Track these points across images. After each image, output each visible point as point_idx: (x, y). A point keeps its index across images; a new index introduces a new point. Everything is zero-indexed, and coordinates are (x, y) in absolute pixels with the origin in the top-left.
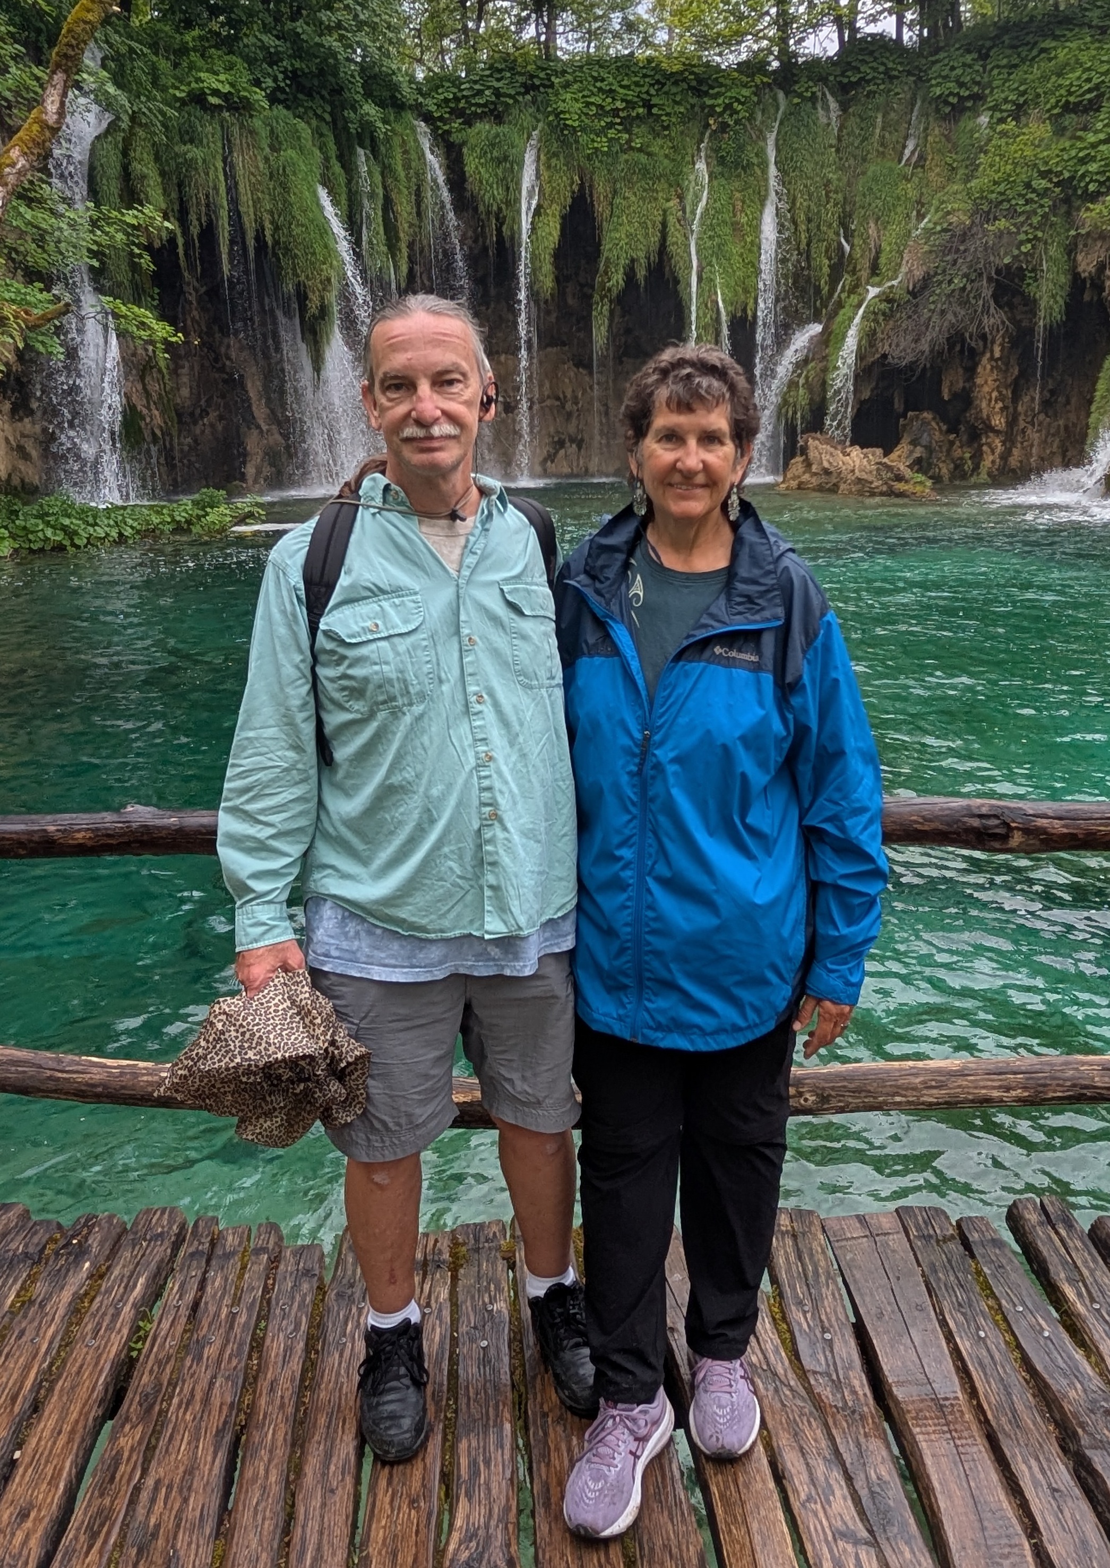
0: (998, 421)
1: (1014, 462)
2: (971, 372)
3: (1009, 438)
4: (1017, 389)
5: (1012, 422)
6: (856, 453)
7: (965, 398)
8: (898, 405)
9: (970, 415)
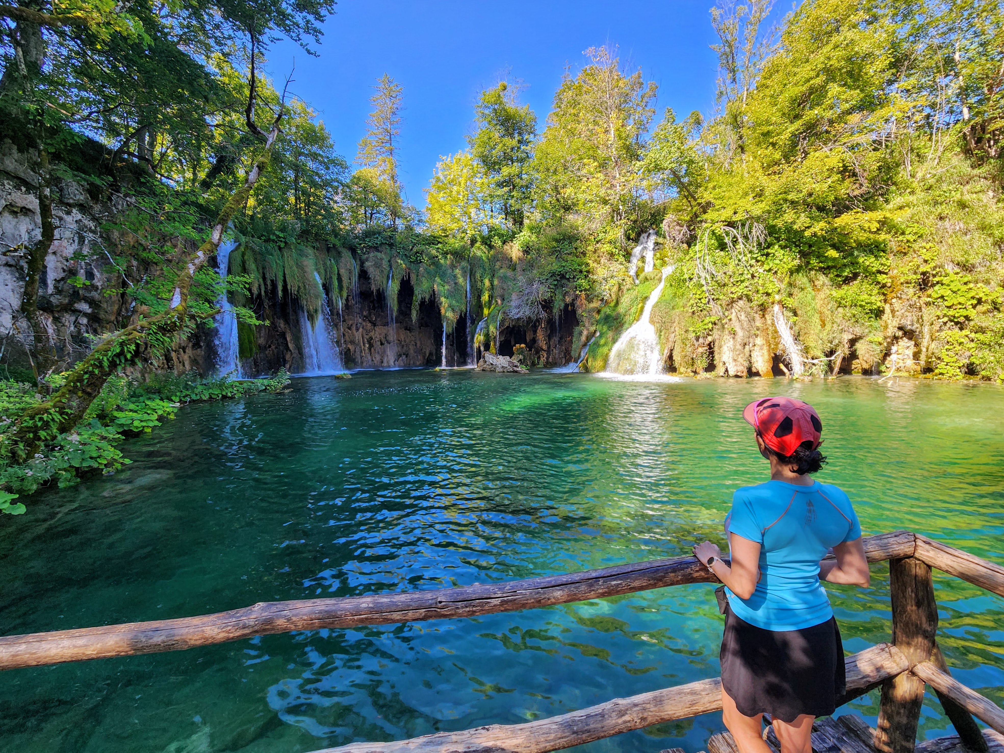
0: (545, 347)
1: (550, 360)
2: (535, 332)
3: (548, 351)
4: (550, 337)
5: (549, 348)
6: (501, 357)
7: (534, 341)
8: (513, 343)
9: (536, 345)
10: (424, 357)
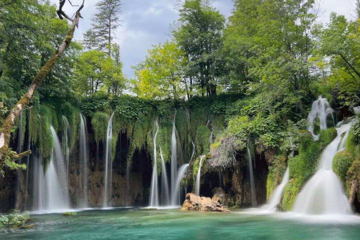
0: (240, 190)
2: (231, 177)
4: (243, 182)
7: (230, 185)
10: (133, 198)
